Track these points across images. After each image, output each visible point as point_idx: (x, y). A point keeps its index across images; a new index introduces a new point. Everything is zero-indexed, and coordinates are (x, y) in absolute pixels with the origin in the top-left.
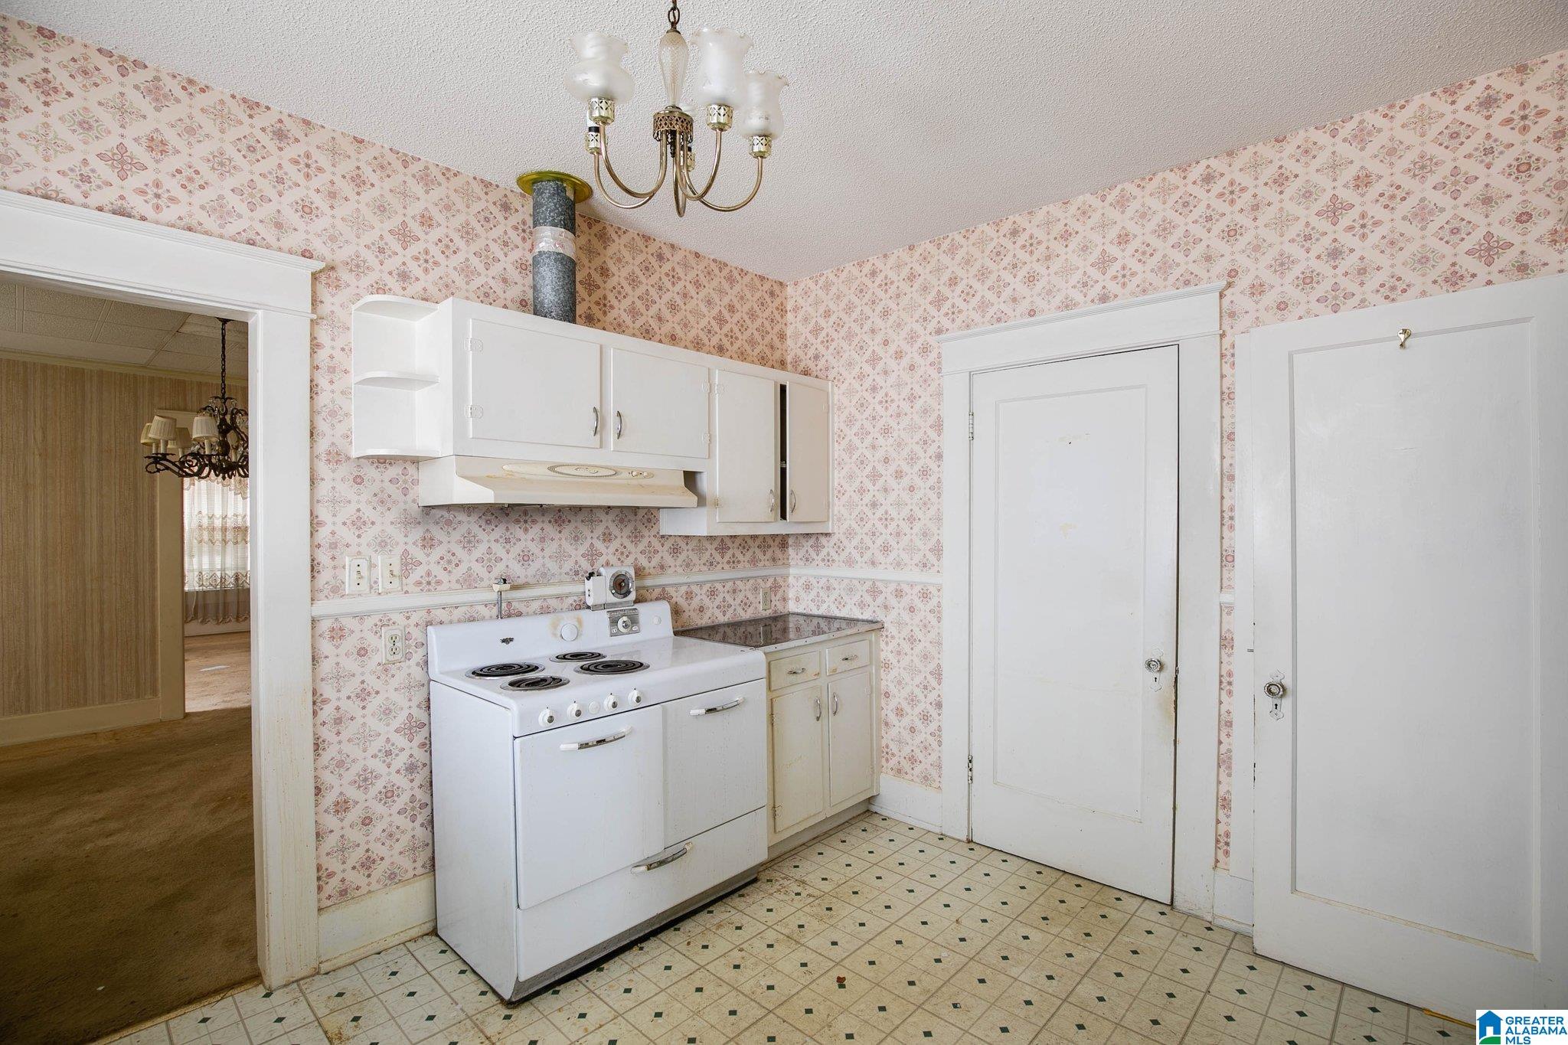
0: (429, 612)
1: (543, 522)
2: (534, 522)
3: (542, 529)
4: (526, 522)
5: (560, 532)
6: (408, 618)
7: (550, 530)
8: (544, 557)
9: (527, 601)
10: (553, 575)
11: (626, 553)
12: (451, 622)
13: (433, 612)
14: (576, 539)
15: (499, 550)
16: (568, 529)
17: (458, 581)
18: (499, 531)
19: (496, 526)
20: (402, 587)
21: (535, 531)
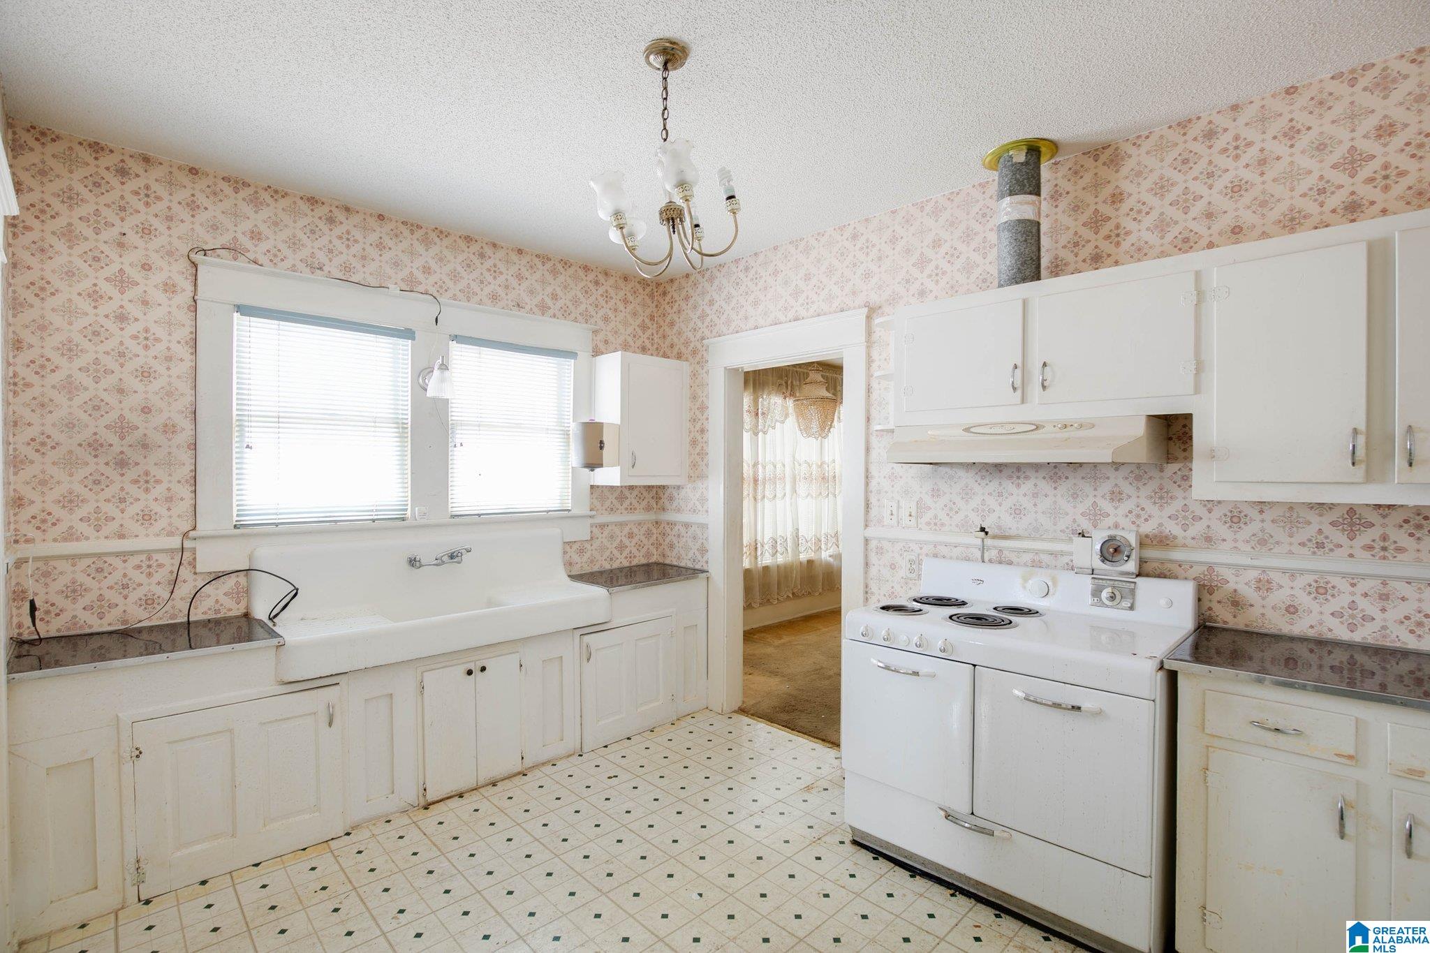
0: (935, 546)
1: (1036, 478)
2: (1027, 478)
3: (1035, 485)
4: (1018, 478)
5: (1055, 488)
6: (921, 548)
7: (1045, 486)
8: (1036, 512)
9: (1019, 552)
10: (1046, 530)
11: (1145, 516)
12: (951, 558)
13: (938, 547)
14: (1075, 496)
15: (992, 502)
16: (1064, 486)
17: (957, 526)
18: (993, 486)
19: (990, 481)
20: (917, 525)
21: (1028, 486)
